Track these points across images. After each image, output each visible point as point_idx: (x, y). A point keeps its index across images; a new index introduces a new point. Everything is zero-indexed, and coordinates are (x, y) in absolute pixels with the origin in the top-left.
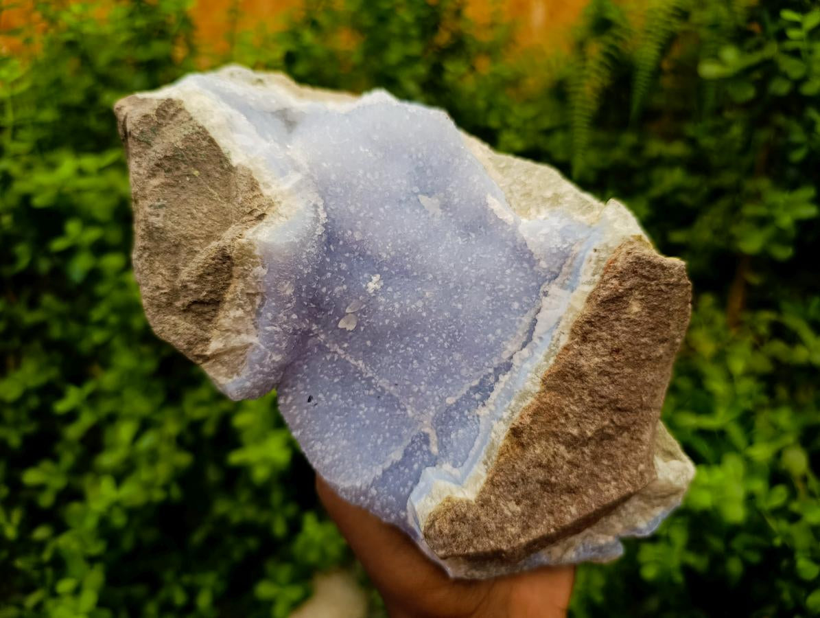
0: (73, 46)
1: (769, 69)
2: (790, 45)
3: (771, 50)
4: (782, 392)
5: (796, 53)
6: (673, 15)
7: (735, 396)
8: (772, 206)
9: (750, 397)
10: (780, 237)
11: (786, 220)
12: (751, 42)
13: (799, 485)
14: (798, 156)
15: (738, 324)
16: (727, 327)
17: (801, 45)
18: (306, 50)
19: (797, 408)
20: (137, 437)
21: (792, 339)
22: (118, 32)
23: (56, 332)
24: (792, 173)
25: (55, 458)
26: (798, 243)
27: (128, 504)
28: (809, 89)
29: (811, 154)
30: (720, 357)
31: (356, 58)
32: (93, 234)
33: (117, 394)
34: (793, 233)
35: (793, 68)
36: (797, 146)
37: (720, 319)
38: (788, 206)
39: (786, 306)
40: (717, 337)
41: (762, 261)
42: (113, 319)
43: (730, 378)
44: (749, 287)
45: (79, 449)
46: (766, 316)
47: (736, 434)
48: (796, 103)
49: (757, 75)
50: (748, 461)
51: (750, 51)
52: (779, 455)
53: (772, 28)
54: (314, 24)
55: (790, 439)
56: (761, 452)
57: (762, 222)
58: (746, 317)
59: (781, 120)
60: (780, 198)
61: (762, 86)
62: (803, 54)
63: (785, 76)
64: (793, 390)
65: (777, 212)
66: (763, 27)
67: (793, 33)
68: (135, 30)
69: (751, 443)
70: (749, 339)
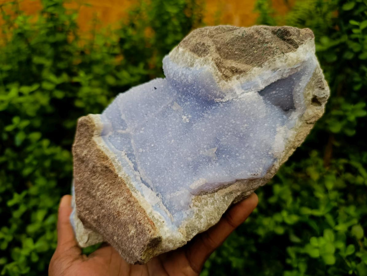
0: (22, 35)
1: (344, 47)
2: (353, 36)
3: (344, 38)
4: (351, 197)
5: (356, 40)
6: (298, 22)
7: (329, 201)
8: (346, 111)
9: (336, 200)
10: (349, 125)
11: (352, 118)
12: (334, 35)
13: (360, 243)
14: (357, 88)
15: (330, 165)
16: (324, 166)
17: (359, 36)
18: (130, 37)
19: (358, 206)
20: (46, 218)
21: (355, 172)
22: (41, 29)
23: (11, 167)
24: (354, 95)
25: (9, 226)
26: (357, 128)
27: (39, 251)
28: (363, 57)
29: (364, 87)
30: (321, 181)
31: (152, 41)
32: (25, 123)
33: (37, 196)
34: (355, 124)
35: (355, 47)
36: (357, 83)
37: (321, 162)
38: (353, 111)
39: (352, 156)
40: (320, 171)
41: (341, 136)
42: (35, 163)
43: (326, 191)
44: (334, 147)
45: (20, 222)
46: (343, 161)
47: (329, 219)
48: (356, 63)
49: (338, 50)
50: (336, 232)
51: (334, 39)
52: (350, 228)
53: (345, 28)
54: (133, 26)
55: (355, 221)
56: (342, 228)
57: (341, 118)
58: (334, 161)
59: (349, 71)
60: (349, 107)
61: (340, 55)
62: (360, 41)
63: (351, 51)
64: (356, 197)
65: (348, 114)
66: (340, 28)
67: (355, 31)
68: (48, 28)
69: (337, 224)
70: (334, 172)
